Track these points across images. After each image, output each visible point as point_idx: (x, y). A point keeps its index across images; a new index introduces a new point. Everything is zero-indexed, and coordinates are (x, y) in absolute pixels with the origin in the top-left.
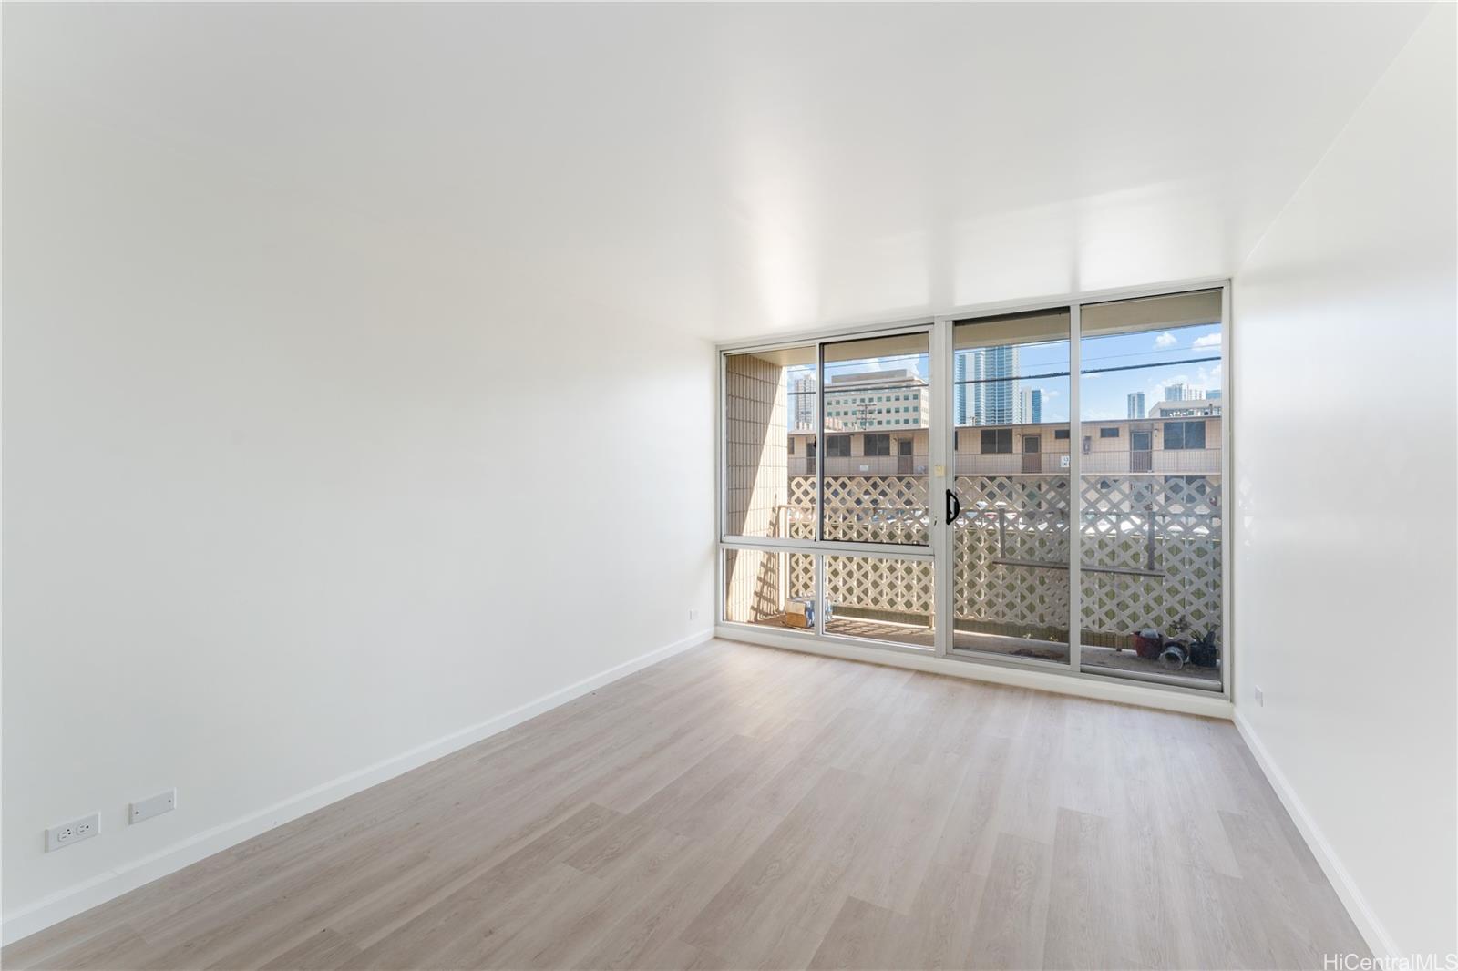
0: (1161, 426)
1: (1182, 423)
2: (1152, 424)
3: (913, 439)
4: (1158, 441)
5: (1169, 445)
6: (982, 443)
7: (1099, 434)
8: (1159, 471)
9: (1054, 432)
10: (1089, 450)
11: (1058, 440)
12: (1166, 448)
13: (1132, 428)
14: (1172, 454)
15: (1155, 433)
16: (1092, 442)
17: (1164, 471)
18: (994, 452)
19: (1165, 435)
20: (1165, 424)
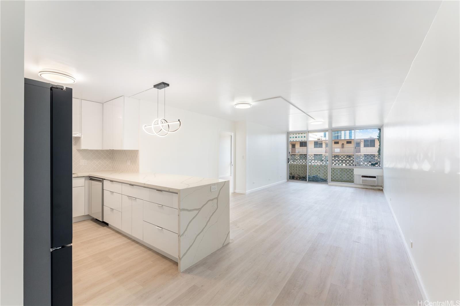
0: (363, 141)
1: (369, 140)
2: (361, 140)
3: (295, 144)
4: (362, 145)
5: (365, 146)
6: (314, 145)
7: (346, 143)
8: (362, 153)
9: (334, 142)
10: (343, 147)
11: (335, 144)
12: (364, 147)
14: (366, 148)
15: (361, 142)
16: (344, 145)
17: (364, 153)
18: (317, 147)
19: (364, 143)
20: (364, 140)
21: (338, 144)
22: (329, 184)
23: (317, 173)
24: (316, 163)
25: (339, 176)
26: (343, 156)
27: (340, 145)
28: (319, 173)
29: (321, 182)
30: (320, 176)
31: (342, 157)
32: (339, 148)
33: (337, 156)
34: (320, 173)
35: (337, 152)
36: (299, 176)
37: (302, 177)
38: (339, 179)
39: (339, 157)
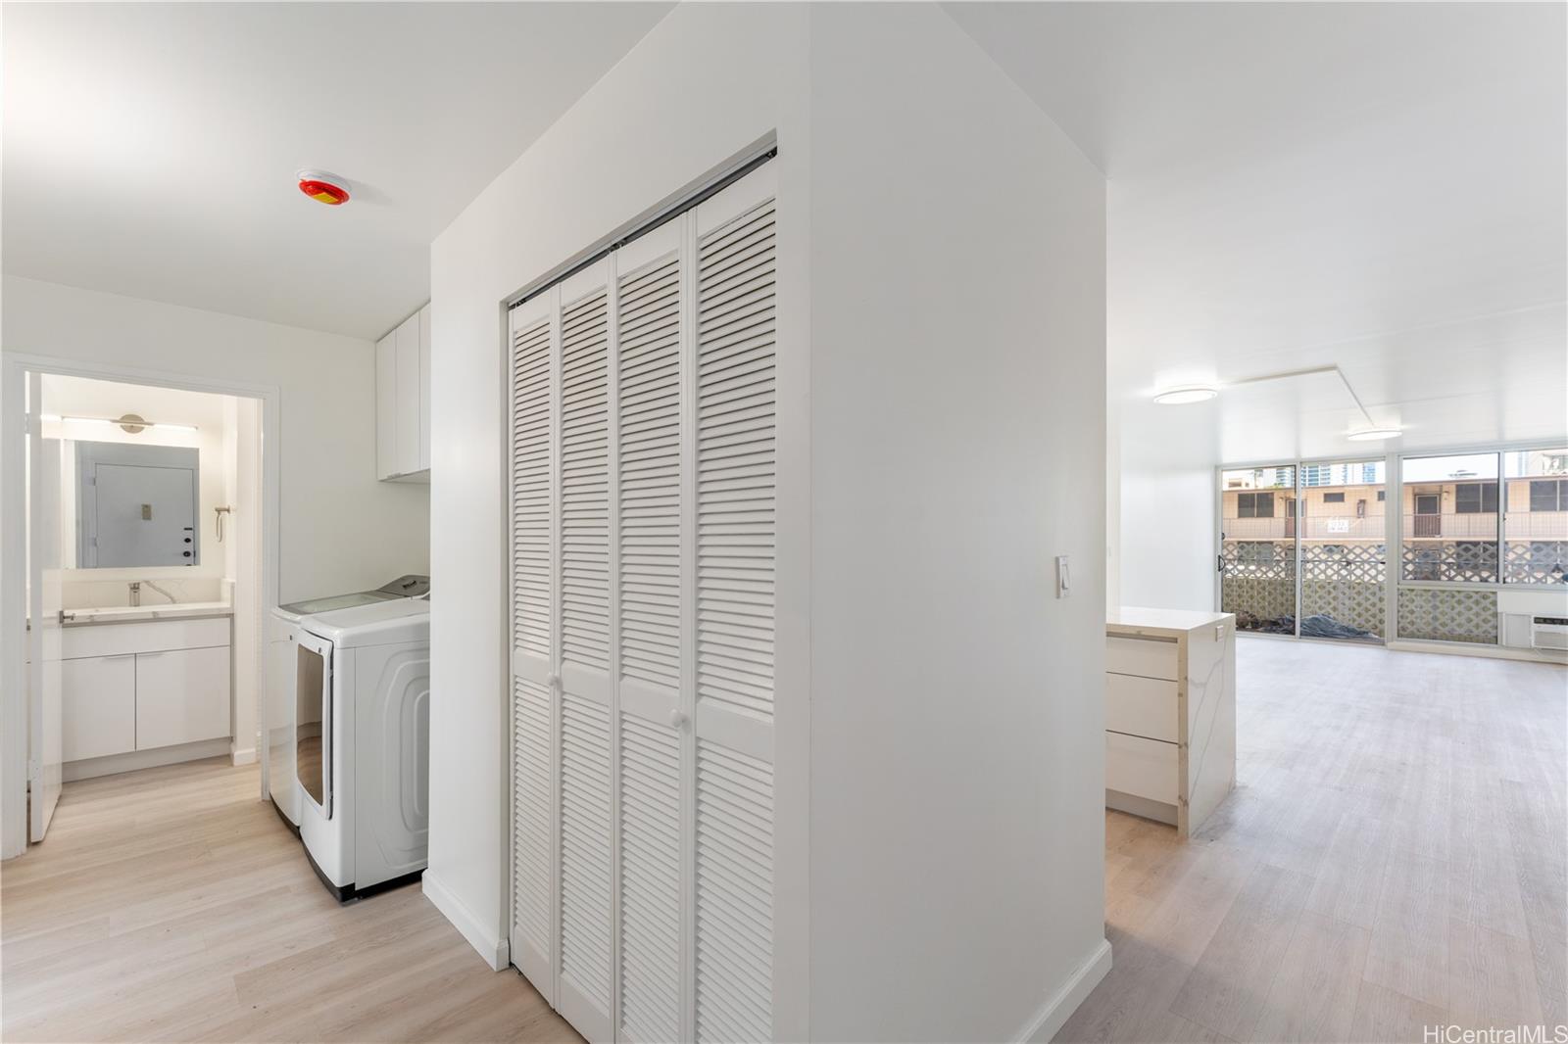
0: (1453, 488)
1: (1476, 485)
2: (1441, 487)
4: (1448, 504)
5: (1461, 508)
7: (1377, 497)
8: (1448, 536)
9: (1322, 496)
10: (1363, 514)
11: (1327, 504)
12: (1458, 512)
13: (1417, 491)
14: (1464, 517)
15: (1445, 495)
16: (1366, 506)
17: (1455, 536)
18: (1253, 516)
19: (1457, 498)
20: (1457, 486)
21: (1341, 503)
22: (1389, 644)
23: (1329, 609)
24: (1253, 572)
25: (1422, 618)
26: (1361, 548)
27: (1349, 505)
28: (1335, 609)
29: (1348, 637)
30: (1340, 618)
31: (1358, 551)
32: (1344, 517)
33: (1337, 546)
34: (1341, 607)
35: (1336, 531)
36: (1252, 616)
37: (1266, 621)
38: (1418, 630)
39: (1346, 551)
